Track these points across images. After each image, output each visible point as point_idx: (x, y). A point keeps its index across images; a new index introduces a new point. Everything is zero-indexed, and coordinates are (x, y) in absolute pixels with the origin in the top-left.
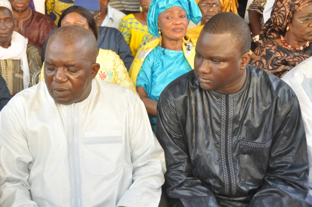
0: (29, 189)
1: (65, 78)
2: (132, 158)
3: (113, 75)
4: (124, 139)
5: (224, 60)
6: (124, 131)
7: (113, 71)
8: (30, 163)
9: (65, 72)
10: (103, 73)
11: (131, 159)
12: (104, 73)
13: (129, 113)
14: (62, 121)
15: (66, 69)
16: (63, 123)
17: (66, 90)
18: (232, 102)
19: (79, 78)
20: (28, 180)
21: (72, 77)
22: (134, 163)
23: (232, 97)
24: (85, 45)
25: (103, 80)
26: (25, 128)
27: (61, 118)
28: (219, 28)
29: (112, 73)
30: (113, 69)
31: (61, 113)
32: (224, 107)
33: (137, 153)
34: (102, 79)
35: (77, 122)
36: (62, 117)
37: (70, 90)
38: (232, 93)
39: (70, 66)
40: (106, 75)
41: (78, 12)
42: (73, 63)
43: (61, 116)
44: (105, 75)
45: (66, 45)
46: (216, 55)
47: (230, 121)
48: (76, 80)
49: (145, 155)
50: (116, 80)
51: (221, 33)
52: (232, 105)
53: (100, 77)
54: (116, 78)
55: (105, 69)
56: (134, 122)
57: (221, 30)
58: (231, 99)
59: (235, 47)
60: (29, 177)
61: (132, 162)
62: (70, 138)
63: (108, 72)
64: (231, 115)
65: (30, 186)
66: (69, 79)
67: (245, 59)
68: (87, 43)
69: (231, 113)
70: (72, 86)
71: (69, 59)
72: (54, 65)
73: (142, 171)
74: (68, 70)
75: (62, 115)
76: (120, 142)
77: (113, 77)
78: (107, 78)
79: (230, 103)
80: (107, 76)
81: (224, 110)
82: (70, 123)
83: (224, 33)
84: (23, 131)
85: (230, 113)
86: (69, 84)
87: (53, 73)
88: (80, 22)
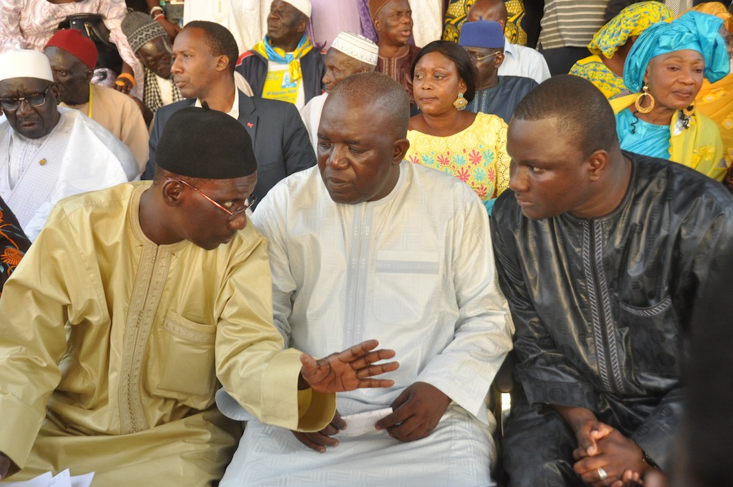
0: (289, 332)
1: (344, 163)
2: (458, 302)
3: (493, 158)
4: (441, 267)
5: (548, 167)
6: (443, 255)
7: (494, 151)
8: (295, 292)
9: (345, 152)
10: (476, 154)
11: (456, 302)
12: (478, 153)
13: (454, 225)
14: (343, 230)
15: (347, 147)
16: (344, 234)
17: (344, 182)
18: (601, 232)
19: (367, 163)
20: (288, 319)
21: (356, 161)
22: (461, 309)
23: (600, 223)
24: (381, 109)
25: (476, 164)
26: (284, 237)
27: (343, 225)
28: (536, 108)
29: (493, 154)
30: (494, 148)
31: (343, 218)
32: (587, 243)
33: (466, 293)
34: (473, 163)
35: (367, 234)
36: (345, 223)
37: (352, 181)
38: (600, 218)
39: (352, 144)
40: (481, 157)
41: (441, 52)
42: (357, 138)
43: (342, 221)
44: (479, 156)
45: (349, 107)
46: (532, 158)
47: (600, 267)
48: (361, 166)
49: (477, 298)
50: (498, 166)
51: (538, 118)
52: (600, 240)
53: (470, 160)
54: (498, 163)
55: (481, 146)
56: (462, 241)
57: (539, 113)
58: (598, 228)
59: (568, 143)
60: (291, 313)
61: (459, 308)
62: (354, 260)
63: (484, 152)
64: (599, 258)
65: (292, 328)
66: (350, 164)
67: (597, 163)
68: (385, 105)
69: (598, 254)
70: (355, 175)
71: (351, 132)
72: (328, 139)
73: (470, 325)
74: (350, 149)
75: (344, 220)
76: (437, 272)
77: (494, 161)
78: (483, 161)
79: (596, 236)
80: (482, 159)
81: (586, 248)
82: (356, 234)
83: (544, 118)
84: (282, 239)
85: (596, 254)
86: (351, 171)
87: (328, 151)
88: (443, 68)
